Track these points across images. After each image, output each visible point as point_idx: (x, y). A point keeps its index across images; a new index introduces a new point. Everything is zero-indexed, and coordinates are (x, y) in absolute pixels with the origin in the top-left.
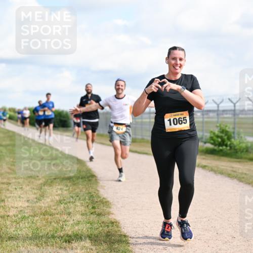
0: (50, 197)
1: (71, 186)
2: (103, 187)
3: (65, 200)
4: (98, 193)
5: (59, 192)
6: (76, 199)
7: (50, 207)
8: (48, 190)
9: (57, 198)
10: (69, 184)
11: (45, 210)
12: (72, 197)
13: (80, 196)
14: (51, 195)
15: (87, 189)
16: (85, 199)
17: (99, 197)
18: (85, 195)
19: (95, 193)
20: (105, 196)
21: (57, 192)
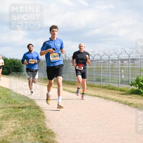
0: (7, 129)
1: (23, 120)
2: (49, 121)
3: (18, 131)
4: (45, 126)
5: (14, 125)
6: (27, 131)
7: (6, 137)
8: (5, 124)
9: (12, 130)
10: (22, 119)
11: (3, 139)
12: (24, 129)
13: (30, 128)
14: (7, 128)
15: (36, 122)
16: (34, 131)
17: (46, 129)
18: (35, 127)
19: (42, 125)
20: (51, 128)
21: (12, 125)
